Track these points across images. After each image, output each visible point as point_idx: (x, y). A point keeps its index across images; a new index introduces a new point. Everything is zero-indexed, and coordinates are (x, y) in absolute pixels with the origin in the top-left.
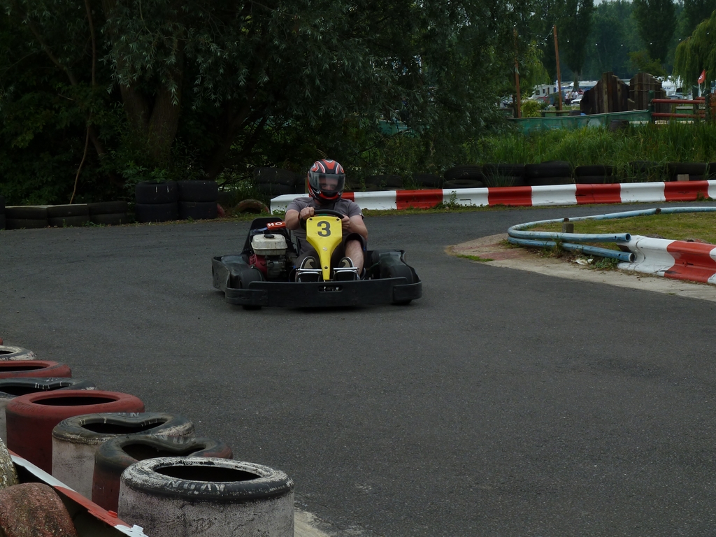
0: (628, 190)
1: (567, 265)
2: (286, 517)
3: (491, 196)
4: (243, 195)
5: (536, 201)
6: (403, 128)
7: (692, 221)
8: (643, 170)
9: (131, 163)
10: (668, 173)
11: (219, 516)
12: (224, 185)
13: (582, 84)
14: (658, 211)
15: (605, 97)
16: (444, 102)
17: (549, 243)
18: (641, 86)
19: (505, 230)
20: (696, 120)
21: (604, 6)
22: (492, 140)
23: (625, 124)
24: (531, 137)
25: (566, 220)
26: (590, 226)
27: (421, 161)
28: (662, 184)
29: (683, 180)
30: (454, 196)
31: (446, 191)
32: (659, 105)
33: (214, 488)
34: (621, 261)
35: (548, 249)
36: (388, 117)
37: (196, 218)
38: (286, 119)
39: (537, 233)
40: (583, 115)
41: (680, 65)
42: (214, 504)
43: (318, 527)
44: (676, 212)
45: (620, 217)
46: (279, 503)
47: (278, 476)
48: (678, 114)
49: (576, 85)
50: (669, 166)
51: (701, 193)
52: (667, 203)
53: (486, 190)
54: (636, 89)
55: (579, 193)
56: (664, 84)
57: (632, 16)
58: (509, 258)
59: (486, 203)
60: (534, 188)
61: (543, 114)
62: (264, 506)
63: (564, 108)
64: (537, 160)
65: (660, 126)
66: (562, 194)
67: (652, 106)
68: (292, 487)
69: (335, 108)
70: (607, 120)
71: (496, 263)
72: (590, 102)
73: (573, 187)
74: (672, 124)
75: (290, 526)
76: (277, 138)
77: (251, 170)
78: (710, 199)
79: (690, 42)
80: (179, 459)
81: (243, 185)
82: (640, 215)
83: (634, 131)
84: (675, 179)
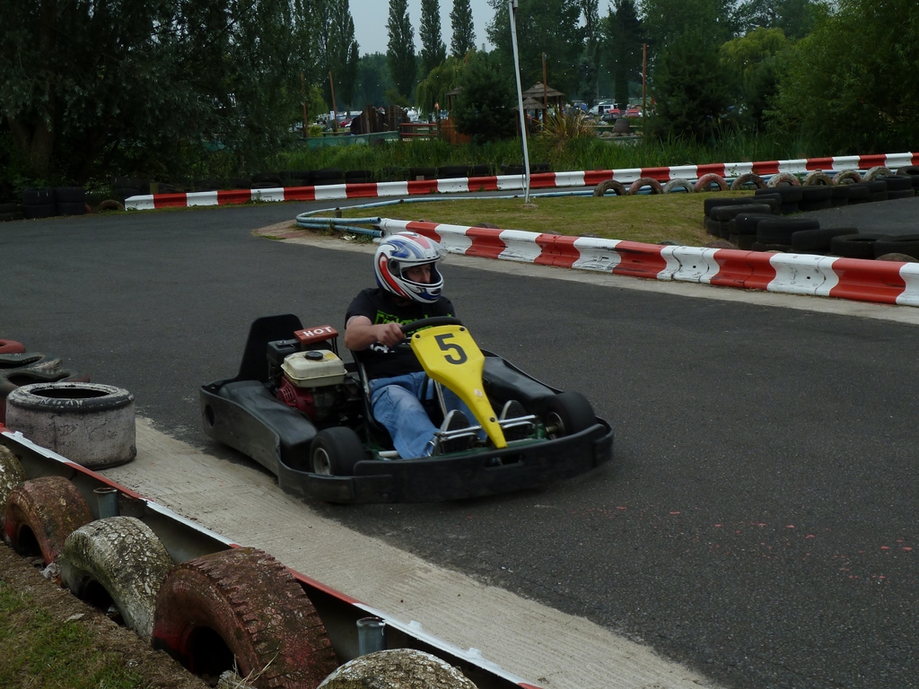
0: (382, 188)
1: (338, 241)
2: (129, 421)
3: (286, 194)
4: (104, 197)
5: (318, 197)
6: (222, 146)
7: (425, 208)
8: (392, 173)
9: (18, 175)
10: (409, 175)
11: (79, 423)
12: (90, 190)
13: (353, 113)
14: (402, 201)
15: (368, 123)
16: (250, 126)
17: (325, 226)
18: (392, 114)
19: (293, 218)
20: (432, 138)
21: (367, 57)
22: (285, 154)
23: (382, 141)
24: (315, 151)
25: (338, 209)
26: (354, 213)
27: (235, 170)
28: (406, 183)
29: (420, 180)
30: (260, 194)
31: (253, 191)
32: (406, 128)
33: (75, 403)
34: (375, 237)
35: (324, 229)
36: (210, 138)
37: (70, 214)
38: (135, 141)
39: (316, 219)
40: (352, 135)
41: (420, 99)
42: (76, 414)
43: (155, 428)
44: (414, 202)
45: (376, 206)
46: (123, 411)
47: (122, 392)
48: (419, 134)
49: (348, 114)
50: (411, 170)
51: (433, 189)
52: (410, 196)
53: (282, 189)
54: (389, 116)
55: (348, 190)
56: (409, 113)
57: (386, 64)
58: (296, 237)
59: (282, 199)
60: (316, 187)
61: (325, 135)
62: (113, 414)
63: (340, 130)
64: (321, 167)
65: (406, 142)
66: (337, 191)
67: (401, 129)
68: (133, 400)
69: (171, 132)
70: (369, 139)
71: (287, 241)
72: (357, 126)
73: (344, 186)
74: (414, 141)
75: (132, 428)
76: (128, 154)
77: (109, 178)
78: (439, 193)
79: (426, 83)
80: (49, 384)
81: (104, 190)
82: (390, 204)
83: (388, 146)
84: (415, 179)
